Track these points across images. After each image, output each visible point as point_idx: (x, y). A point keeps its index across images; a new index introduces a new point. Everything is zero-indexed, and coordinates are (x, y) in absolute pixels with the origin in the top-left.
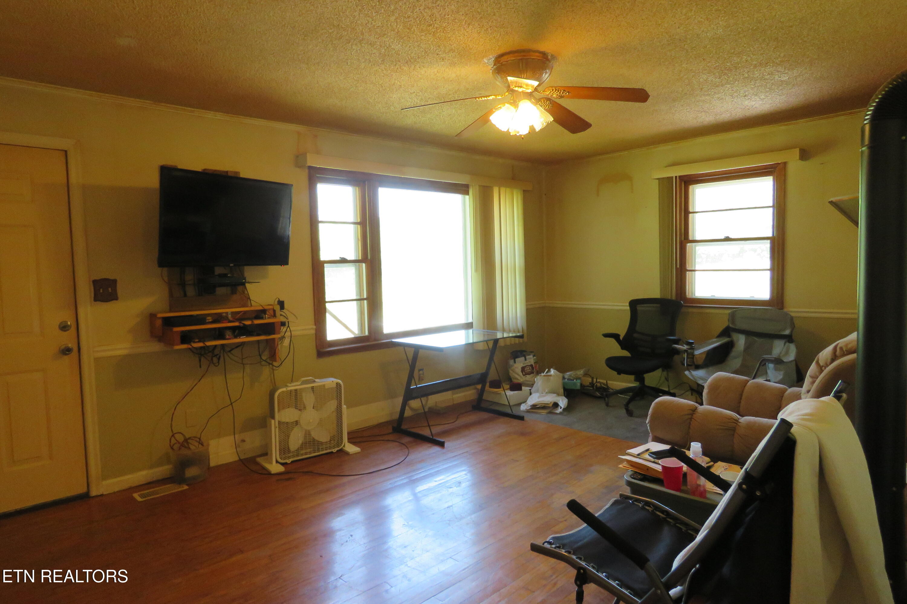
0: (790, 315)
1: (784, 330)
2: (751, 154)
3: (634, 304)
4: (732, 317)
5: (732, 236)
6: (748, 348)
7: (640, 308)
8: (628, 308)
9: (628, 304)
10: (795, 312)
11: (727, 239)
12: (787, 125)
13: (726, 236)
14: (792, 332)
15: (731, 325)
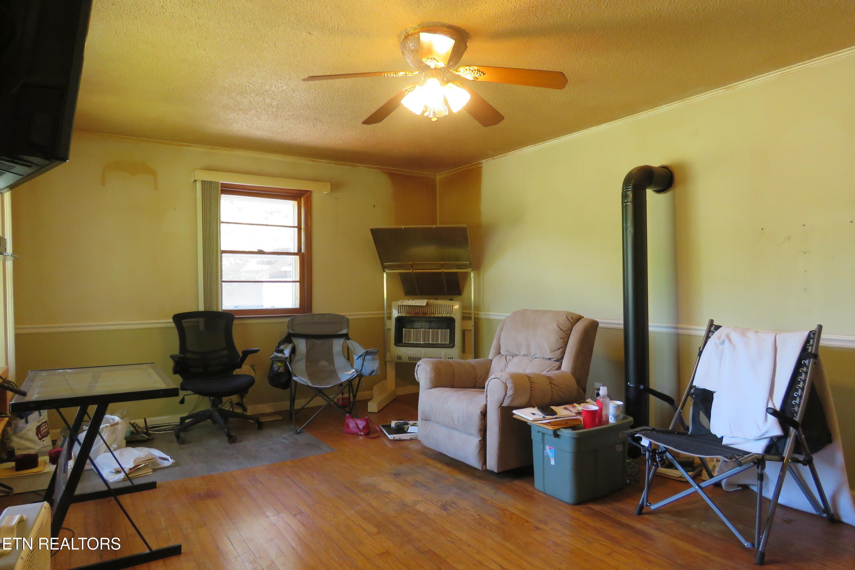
0: (347, 318)
1: (341, 330)
2: (284, 178)
3: (178, 318)
4: (292, 323)
5: (266, 250)
6: (309, 350)
7: (185, 323)
8: (173, 325)
9: (172, 320)
10: (350, 315)
11: (261, 252)
12: (313, 161)
13: (259, 249)
14: (348, 331)
15: (291, 332)
